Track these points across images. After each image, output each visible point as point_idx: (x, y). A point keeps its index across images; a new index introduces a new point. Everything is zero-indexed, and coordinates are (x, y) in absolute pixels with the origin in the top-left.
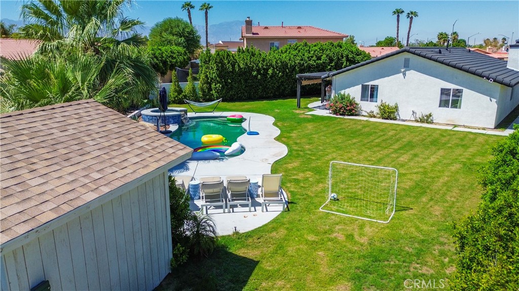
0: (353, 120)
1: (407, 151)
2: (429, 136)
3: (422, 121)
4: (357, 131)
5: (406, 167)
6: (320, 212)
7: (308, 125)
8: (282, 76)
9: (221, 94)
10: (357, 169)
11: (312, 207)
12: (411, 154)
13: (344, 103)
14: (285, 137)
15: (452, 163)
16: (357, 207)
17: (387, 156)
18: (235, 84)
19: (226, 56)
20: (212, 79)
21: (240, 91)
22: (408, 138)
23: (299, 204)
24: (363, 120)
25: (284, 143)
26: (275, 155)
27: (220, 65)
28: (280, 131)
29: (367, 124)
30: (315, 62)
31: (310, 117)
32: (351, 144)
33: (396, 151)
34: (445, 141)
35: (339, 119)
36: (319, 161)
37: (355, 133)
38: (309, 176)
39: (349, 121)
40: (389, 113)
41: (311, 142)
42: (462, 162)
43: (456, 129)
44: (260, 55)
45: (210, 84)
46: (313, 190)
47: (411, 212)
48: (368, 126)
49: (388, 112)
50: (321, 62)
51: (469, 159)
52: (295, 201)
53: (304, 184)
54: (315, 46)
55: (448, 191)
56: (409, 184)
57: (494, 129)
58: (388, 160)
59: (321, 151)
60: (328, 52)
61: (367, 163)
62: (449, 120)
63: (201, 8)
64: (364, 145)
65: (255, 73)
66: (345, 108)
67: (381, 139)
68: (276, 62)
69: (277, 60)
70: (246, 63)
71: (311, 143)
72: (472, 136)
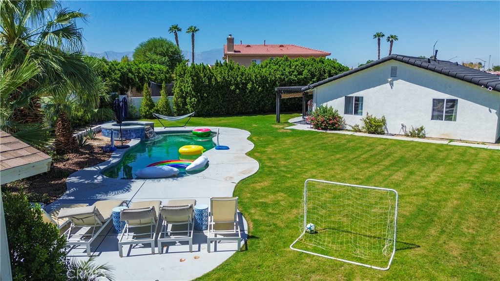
0: (337, 134)
1: (400, 168)
2: (424, 151)
3: (412, 135)
4: (341, 146)
5: (402, 187)
6: (290, 252)
7: (286, 139)
8: (262, 91)
9: (197, 109)
10: (341, 190)
11: (280, 244)
12: (405, 171)
13: (326, 116)
14: (258, 152)
15: (458, 182)
16: (342, 243)
17: (378, 173)
18: (212, 98)
19: (202, 69)
20: (187, 93)
21: (217, 105)
22: (399, 153)
23: (262, 240)
24: (347, 135)
25: (256, 158)
26: (243, 173)
27: (195, 78)
28: (254, 145)
29: (352, 139)
30: (296, 77)
31: (290, 131)
32: (334, 160)
33: (387, 168)
34: (443, 156)
35: (320, 134)
36: (295, 180)
37: (339, 148)
38: (281, 198)
39: (332, 135)
40: (375, 127)
41: (288, 157)
42: (470, 180)
43: (452, 143)
44: (239, 68)
45: (185, 98)
46: (285, 217)
47: (418, 251)
48: (354, 141)
49: (375, 125)
50: (303, 77)
51: (478, 177)
52: (258, 234)
53: (273, 209)
54: (297, 61)
55: (462, 219)
56: (408, 209)
57: (495, 143)
58: (379, 178)
59: (299, 167)
60: (310, 67)
61: (353, 181)
62: (443, 134)
63: (188, 31)
64: (349, 161)
65: (234, 87)
66: (327, 122)
67: (369, 154)
68: (256, 76)
69: (256, 75)
70: (224, 77)
71: (288, 159)
72: (473, 151)
